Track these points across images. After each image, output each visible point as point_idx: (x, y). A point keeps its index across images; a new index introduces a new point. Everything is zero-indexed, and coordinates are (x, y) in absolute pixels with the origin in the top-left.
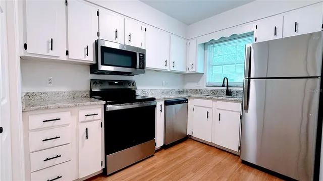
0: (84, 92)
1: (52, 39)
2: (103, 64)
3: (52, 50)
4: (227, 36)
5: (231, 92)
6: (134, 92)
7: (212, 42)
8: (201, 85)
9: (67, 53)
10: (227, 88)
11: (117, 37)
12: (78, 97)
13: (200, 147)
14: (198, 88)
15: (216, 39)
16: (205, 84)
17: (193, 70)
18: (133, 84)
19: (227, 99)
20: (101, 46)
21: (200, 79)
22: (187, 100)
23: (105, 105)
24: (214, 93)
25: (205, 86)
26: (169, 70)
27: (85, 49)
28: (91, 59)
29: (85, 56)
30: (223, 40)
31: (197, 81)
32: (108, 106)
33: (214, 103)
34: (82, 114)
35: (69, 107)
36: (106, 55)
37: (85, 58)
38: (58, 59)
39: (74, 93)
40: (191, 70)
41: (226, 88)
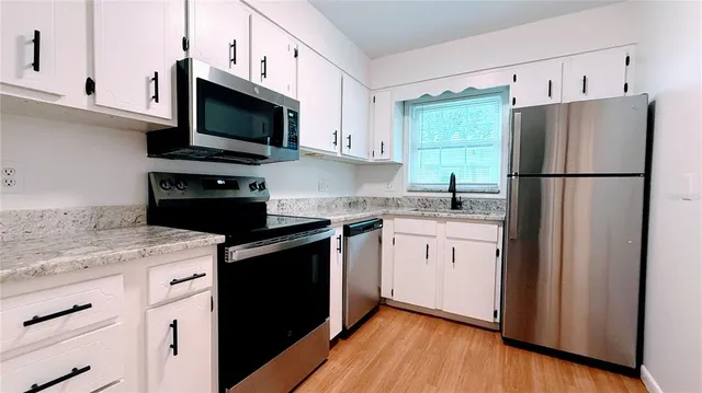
0: (130, 209)
1: (37, 33)
2: (201, 129)
3: (36, 68)
4: (458, 89)
5: (460, 203)
6: (263, 206)
7: (427, 100)
8: (396, 189)
9: (90, 87)
10: (454, 195)
11: (234, 60)
12: (110, 227)
13: (414, 323)
14: (389, 196)
15: (435, 93)
16: (406, 187)
17: (385, 156)
18: (263, 186)
19: (453, 216)
20: (198, 79)
21: (395, 174)
22: (381, 222)
23: (221, 249)
24: (426, 204)
25: (405, 190)
26: (339, 155)
27: (148, 82)
28: (163, 112)
29: (149, 101)
30: (448, 97)
31: (389, 180)
32: (231, 249)
33: (441, 226)
34: (160, 279)
35: (120, 260)
36: (209, 105)
37: (148, 107)
38: (59, 102)
39: (99, 212)
40: (378, 157)
41: (451, 195)
